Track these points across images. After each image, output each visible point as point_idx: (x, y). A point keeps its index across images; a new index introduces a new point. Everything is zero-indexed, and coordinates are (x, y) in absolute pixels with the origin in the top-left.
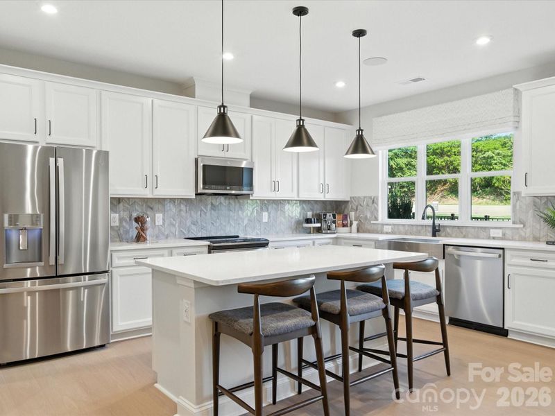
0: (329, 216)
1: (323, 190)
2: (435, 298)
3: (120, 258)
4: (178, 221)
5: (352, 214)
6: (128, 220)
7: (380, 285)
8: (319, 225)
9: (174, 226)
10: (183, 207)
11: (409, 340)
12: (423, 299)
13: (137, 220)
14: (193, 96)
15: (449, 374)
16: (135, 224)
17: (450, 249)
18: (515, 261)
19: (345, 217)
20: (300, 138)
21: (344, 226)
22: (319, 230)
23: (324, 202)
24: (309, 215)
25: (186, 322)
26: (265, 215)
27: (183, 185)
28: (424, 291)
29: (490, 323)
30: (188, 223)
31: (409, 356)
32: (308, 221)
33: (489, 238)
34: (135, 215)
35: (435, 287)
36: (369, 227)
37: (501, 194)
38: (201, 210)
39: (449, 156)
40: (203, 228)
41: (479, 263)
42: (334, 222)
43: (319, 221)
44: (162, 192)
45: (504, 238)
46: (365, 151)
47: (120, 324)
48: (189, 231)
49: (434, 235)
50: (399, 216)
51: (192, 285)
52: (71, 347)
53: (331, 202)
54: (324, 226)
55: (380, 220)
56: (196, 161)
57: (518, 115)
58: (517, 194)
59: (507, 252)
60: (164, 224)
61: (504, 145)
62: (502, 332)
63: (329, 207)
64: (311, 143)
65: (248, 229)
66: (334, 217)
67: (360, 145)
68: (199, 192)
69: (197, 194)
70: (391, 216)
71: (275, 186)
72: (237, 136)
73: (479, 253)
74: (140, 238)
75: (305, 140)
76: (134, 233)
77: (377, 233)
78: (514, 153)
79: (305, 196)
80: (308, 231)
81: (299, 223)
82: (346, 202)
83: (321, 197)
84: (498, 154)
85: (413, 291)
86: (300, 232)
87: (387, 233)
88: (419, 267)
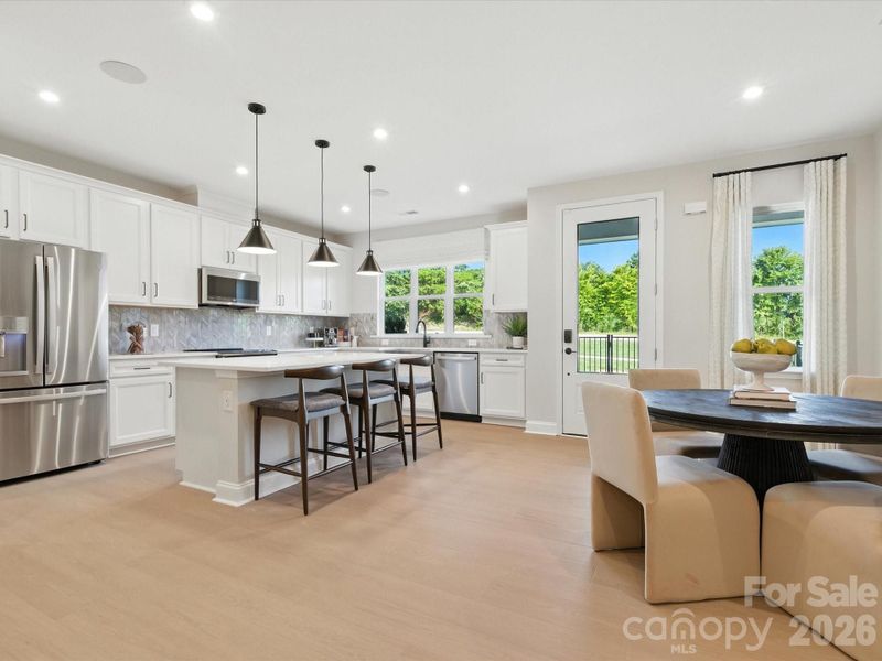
0: (332, 331)
1: (326, 305)
2: (431, 388)
3: (117, 368)
4: (176, 332)
5: (352, 330)
6: (118, 330)
7: (392, 379)
8: (321, 339)
9: (172, 338)
10: (182, 318)
11: (413, 425)
12: (423, 387)
13: (131, 330)
14: (196, 204)
15: (441, 447)
16: (129, 335)
17: (438, 356)
18: (486, 362)
19: (346, 332)
20: (322, 254)
21: (344, 340)
22: (321, 344)
23: (325, 318)
24: (312, 330)
25: (226, 411)
26: (269, 328)
27: (185, 295)
28: (424, 382)
29: (469, 413)
30: (188, 335)
31: (413, 433)
32: (311, 335)
33: (467, 347)
34: (126, 325)
35: (430, 379)
36: (368, 341)
37: (474, 321)
38: (202, 322)
39: (430, 285)
40: (204, 340)
41: (459, 365)
42: (336, 337)
43: (321, 335)
44: (162, 300)
45: (478, 346)
46: (374, 269)
47: (118, 438)
48: (188, 343)
49: (425, 346)
50: (393, 332)
51: (236, 376)
52: (59, 464)
53: (331, 318)
54: (326, 341)
55: (378, 335)
56: (200, 271)
57: (487, 249)
58: (488, 311)
59: (481, 356)
60: (160, 335)
61: (475, 276)
62: (477, 419)
63: (329, 324)
64: (332, 259)
65: (252, 342)
66: (336, 331)
67: (370, 264)
68: (204, 302)
69: (201, 305)
70: (387, 331)
71: (281, 301)
72: (271, 247)
73: (459, 357)
74: (134, 349)
75: (327, 256)
76: (129, 343)
77: (376, 346)
78: (486, 284)
79: (308, 311)
80: (311, 345)
81: (301, 338)
82: (346, 319)
83: (323, 313)
84: (471, 285)
85: (416, 382)
86: (302, 347)
87: (385, 346)
88: (419, 362)
